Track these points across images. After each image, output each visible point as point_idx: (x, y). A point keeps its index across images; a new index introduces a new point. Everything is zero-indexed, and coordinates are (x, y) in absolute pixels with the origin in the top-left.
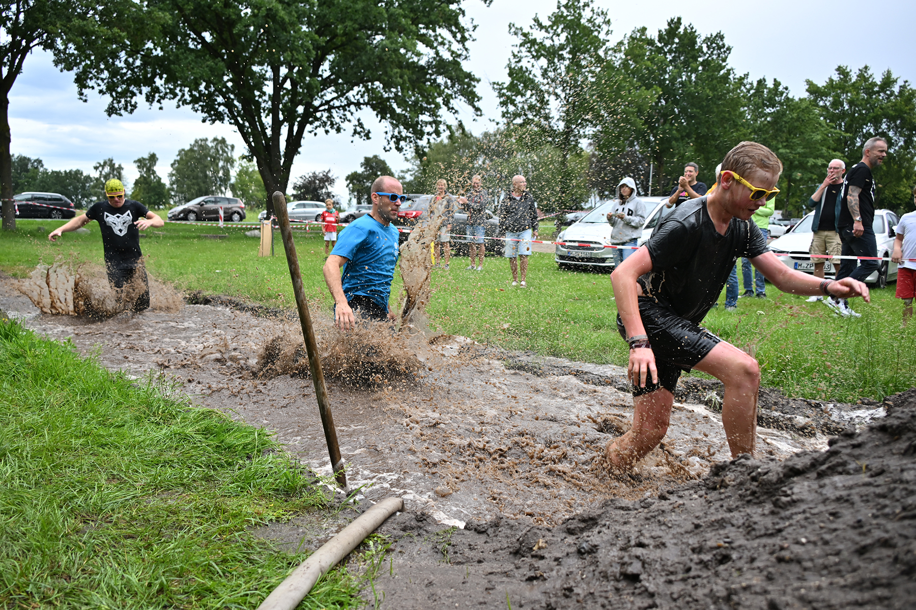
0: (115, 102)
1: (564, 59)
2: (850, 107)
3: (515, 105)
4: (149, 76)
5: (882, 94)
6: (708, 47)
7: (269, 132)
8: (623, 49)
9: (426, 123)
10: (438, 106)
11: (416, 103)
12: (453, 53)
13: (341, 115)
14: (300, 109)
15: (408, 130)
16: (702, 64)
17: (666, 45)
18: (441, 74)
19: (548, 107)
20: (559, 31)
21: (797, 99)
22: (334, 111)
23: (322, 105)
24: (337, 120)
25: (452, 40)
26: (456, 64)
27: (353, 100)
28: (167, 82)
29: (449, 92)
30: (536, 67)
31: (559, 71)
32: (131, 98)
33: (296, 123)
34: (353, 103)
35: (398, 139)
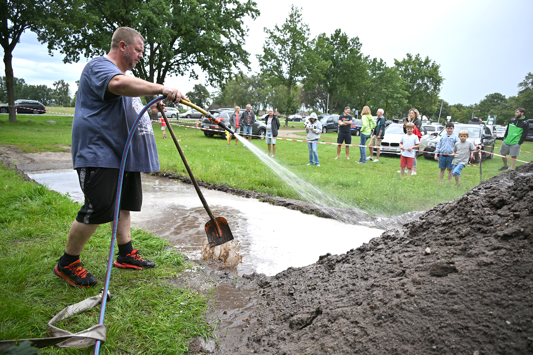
0: (69, 56)
1: (289, 45)
2: (412, 71)
3: (267, 66)
5: (425, 66)
6: (353, 43)
7: (148, 74)
8: (315, 42)
9: (225, 73)
10: (230, 65)
12: (238, 41)
13: (184, 67)
14: (164, 64)
15: (216, 75)
16: (350, 50)
17: (334, 41)
18: (232, 51)
19: (282, 67)
20: (287, 32)
21: (390, 67)
22: (180, 65)
23: (175, 62)
24: (182, 69)
25: (238, 35)
26: (239, 46)
27: (190, 60)
28: (95, 47)
29: (236, 59)
30: (276, 49)
31: (287, 51)
33: (162, 71)
34: (190, 62)
35: (211, 81)
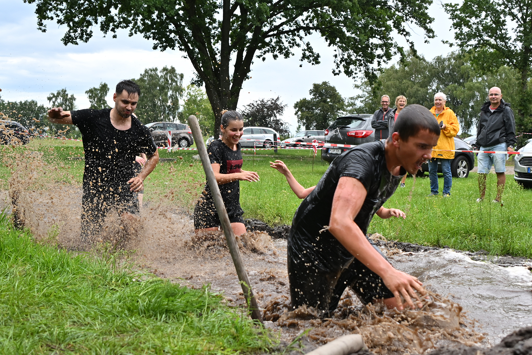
0: (72, 31)
3: (469, 27)
4: (105, 6)
7: (218, 57)
9: (377, 46)
10: (388, 29)
11: (366, 26)
13: (289, 40)
14: (250, 35)
15: (357, 53)
19: (504, 27)
22: (283, 36)
23: (270, 31)
24: (286, 44)
27: (302, 24)
28: (121, 11)
29: (400, 14)
32: (87, 27)
33: (245, 49)
34: (302, 28)
35: (348, 62)
